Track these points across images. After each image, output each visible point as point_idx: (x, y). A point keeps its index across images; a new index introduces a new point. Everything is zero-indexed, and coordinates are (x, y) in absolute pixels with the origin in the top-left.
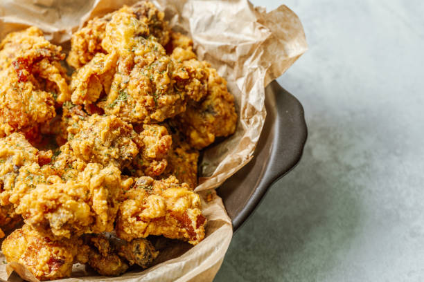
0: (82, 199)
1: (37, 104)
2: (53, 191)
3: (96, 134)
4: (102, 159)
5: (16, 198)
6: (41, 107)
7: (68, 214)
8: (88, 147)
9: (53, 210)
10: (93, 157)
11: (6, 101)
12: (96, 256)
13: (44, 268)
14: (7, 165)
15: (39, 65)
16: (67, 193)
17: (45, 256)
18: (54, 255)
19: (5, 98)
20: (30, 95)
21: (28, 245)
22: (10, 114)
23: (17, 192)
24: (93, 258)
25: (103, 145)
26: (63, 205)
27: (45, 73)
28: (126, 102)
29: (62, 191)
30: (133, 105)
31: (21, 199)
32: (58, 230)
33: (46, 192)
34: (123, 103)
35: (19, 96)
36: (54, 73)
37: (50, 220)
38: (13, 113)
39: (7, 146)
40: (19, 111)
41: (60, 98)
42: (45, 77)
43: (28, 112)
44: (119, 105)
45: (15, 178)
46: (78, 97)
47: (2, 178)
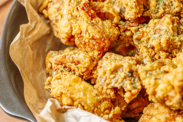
3: (166, 30)
4: (177, 45)
6: (113, 30)
8: (167, 40)
11: (91, 35)
14: (121, 74)
15: (92, 5)
19: (89, 34)
22: (97, 42)
23: (151, 86)
25: (173, 36)
28: (165, 5)
30: (171, 4)
34: (164, 6)
35: (98, 28)
38: (98, 41)
39: (113, 63)
40: (103, 38)
41: (115, 20)
42: (98, 12)
44: (161, 8)
45: (131, 80)
46: (134, 14)
47: (121, 84)
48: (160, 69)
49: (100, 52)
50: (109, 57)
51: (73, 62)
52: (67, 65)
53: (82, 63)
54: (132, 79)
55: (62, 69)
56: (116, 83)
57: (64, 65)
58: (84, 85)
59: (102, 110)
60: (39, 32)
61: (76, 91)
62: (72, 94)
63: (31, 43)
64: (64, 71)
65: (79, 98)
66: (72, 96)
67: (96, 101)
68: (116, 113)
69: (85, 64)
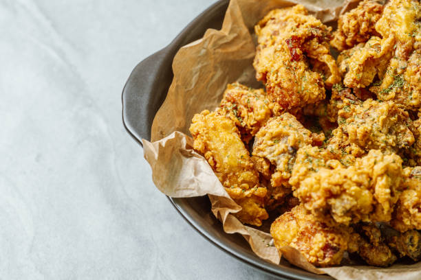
0: (365, 186)
1: (309, 84)
2: (338, 176)
3: (374, 119)
5: (297, 181)
6: (313, 88)
7: (352, 201)
8: (366, 132)
9: (336, 196)
10: (370, 143)
11: (279, 80)
12: (366, 245)
13: (318, 254)
14: (281, 146)
15: (309, 45)
16: (350, 179)
17: (320, 242)
18: (330, 242)
19: (277, 77)
20: (303, 75)
21: (301, 229)
22: (282, 93)
23: (298, 174)
24: (364, 248)
25: (380, 132)
26: (347, 191)
27: (315, 53)
28: (402, 88)
29: (346, 177)
30: (409, 92)
31: (302, 182)
32: (341, 217)
33: (330, 176)
34: (399, 89)
35: (292, 76)
36: (324, 54)
37: (333, 206)
38: (285, 92)
39: (281, 126)
40: (291, 90)
41: (330, 79)
42: (315, 58)
43: (301, 92)
44: (394, 90)
45: (289, 159)
46: (352, 80)
47: (275, 159)
48: (326, 161)
49: (281, 108)
50: (285, 118)
51: (246, 106)
52: (238, 107)
53: (255, 112)
54: (292, 159)
55: (229, 109)
56: (270, 153)
57: (235, 105)
58: (232, 137)
59: (240, 180)
61: (218, 139)
62: (209, 140)
63: (218, 60)
64: (231, 112)
65: (216, 149)
66: (208, 142)
67: (236, 164)
68: (256, 193)
69: (258, 115)
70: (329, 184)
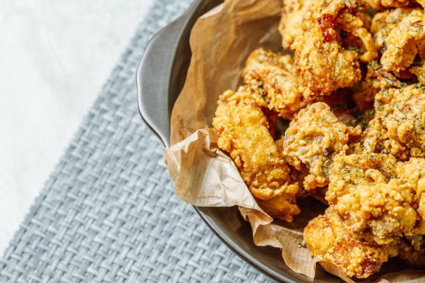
0: (408, 202)
1: (343, 67)
2: (379, 196)
3: (416, 116)
4: (421, 144)
5: (334, 197)
6: (348, 72)
7: (394, 222)
8: (408, 131)
9: (379, 218)
10: (412, 141)
11: (310, 65)
12: (407, 249)
13: (356, 270)
14: (315, 146)
15: (343, 18)
16: (393, 197)
17: (359, 257)
18: (369, 257)
19: (308, 61)
20: (336, 58)
22: (314, 79)
23: (335, 189)
24: (404, 252)
25: (423, 129)
26: (390, 213)
27: (348, 26)
29: (387, 195)
31: (339, 198)
32: (382, 239)
33: (370, 196)
35: (325, 60)
36: (359, 28)
37: (373, 229)
38: (317, 78)
39: (314, 123)
40: (324, 77)
41: (366, 57)
42: (349, 31)
43: (334, 78)
45: (324, 162)
46: (390, 64)
47: (309, 160)
48: (365, 170)
49: (313, 94)
50: (318, 110)
51: (273, 86)
52: (265, 87)
53: (284, 95)
54: (327, 161)
55: (255, 87)
56: (303, 154)
57: (260, 83)
58: (259, 133)
59: (269, 178)
60: (261, 10)
61: (245, 136)
62: (235, 138)
63: (240, 22)
64: (257, 91)
65: (243, 148)
66: (234, 140)
67: (265, 163)
68: (287, 191)
69: (287, 99)
70: (370, 206)
